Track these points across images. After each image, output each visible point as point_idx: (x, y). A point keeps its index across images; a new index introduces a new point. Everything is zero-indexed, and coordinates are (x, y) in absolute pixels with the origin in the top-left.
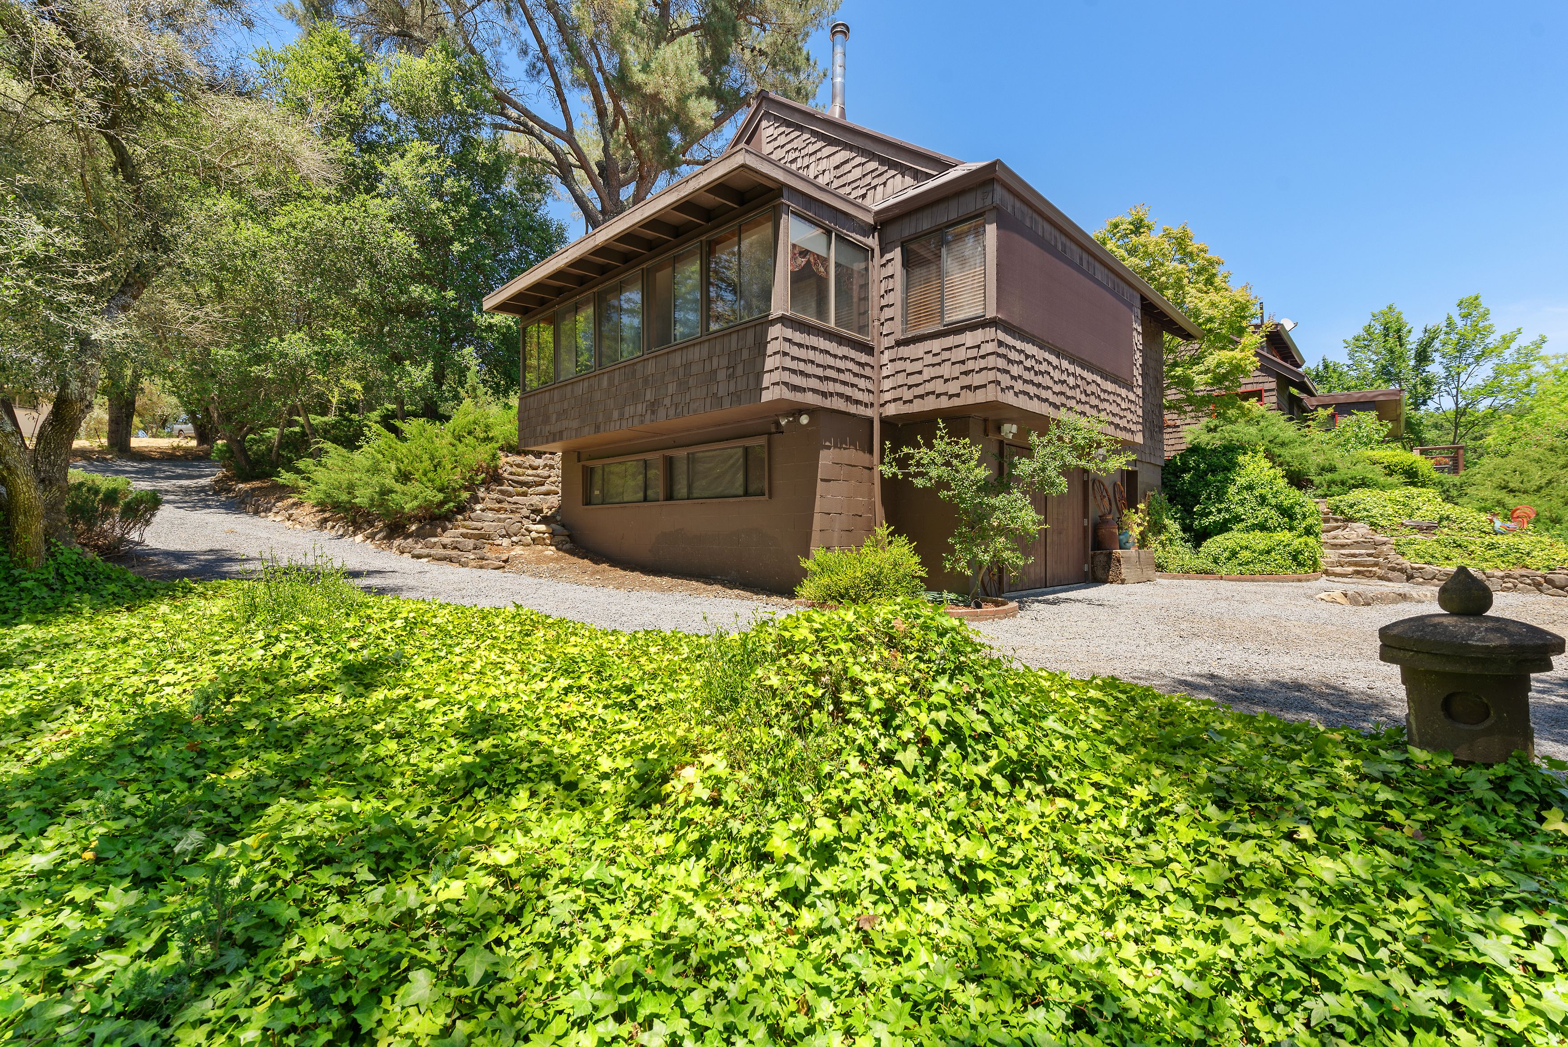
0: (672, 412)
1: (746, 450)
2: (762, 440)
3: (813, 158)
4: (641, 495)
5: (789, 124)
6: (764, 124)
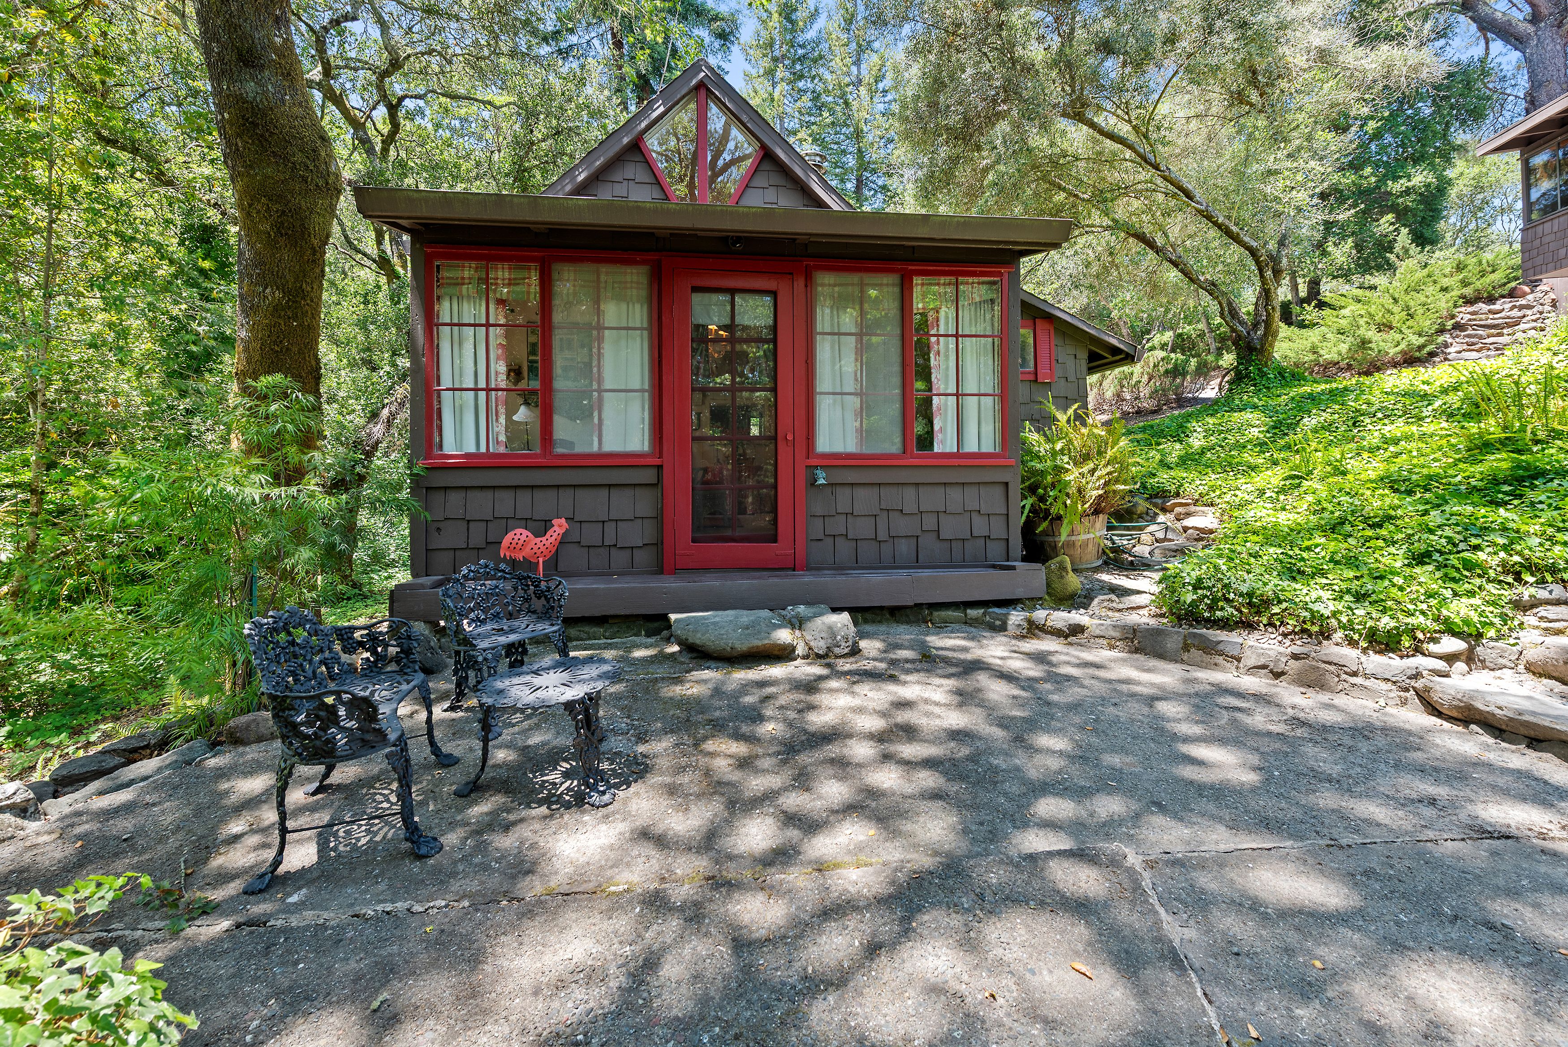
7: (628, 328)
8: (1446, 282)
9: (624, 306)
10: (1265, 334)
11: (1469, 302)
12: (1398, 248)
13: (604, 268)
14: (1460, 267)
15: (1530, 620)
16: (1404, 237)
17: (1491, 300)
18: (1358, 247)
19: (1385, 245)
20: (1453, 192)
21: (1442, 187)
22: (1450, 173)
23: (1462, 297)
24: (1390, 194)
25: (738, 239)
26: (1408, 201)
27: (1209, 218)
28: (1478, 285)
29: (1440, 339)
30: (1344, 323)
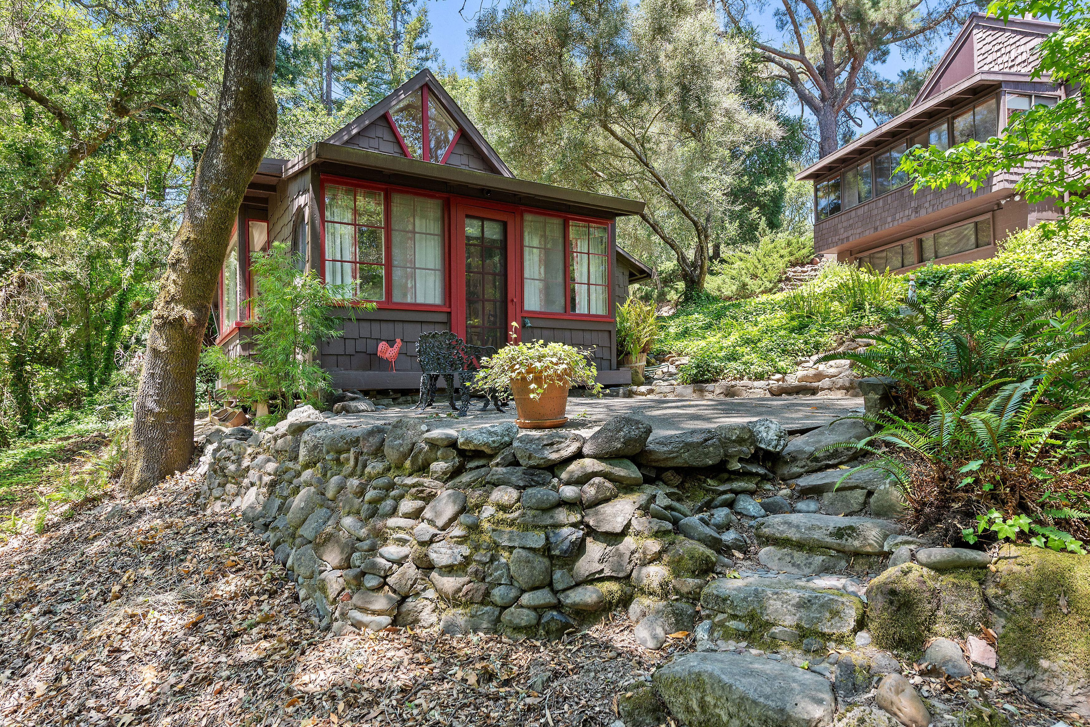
0: (930, 210)
1: (976, 224)
2: (988, 216)
3: (1014, 46)
4: (900, 265)
5: (994, 29)
6: (975, 31)
7: (426, 234)
8: (783, 252)
9: (424, 221)
10: (701, 273)
11: (793, 265)
12: (760, 228)
13: (417, 199)
14: (789, 244)
15: (800, 368)
16: (763, 223)
17: (803, 265)
18: (741, 226)
19: (753, 227)
20: (787, 197)
21: (783, 191)
22: (785, 184)
23: (790, 261)
24: (756, 194)
25: (489, 191)
26: (765, 200)
27: (673, 200)
28: (797, 255)
29: (780, 285)
30: (734, 272)
